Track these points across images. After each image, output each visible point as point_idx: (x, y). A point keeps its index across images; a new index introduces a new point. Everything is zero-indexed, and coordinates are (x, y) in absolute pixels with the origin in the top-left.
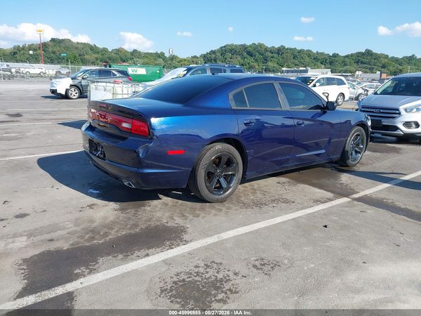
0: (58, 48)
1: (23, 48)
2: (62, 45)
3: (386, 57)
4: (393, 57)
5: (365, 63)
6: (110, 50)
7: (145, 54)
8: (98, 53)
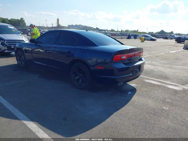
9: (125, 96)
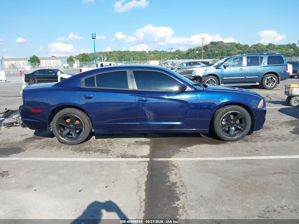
0: (214, 48)
1: (193, 50)
2: (217, 45)
6: (250, 46)
7: (279, 46)
8: (241, 49)
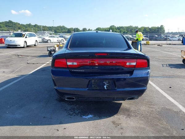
3: (19, 24)
4: (22, 24)
5: (10, 27)
9: (71, 117)
